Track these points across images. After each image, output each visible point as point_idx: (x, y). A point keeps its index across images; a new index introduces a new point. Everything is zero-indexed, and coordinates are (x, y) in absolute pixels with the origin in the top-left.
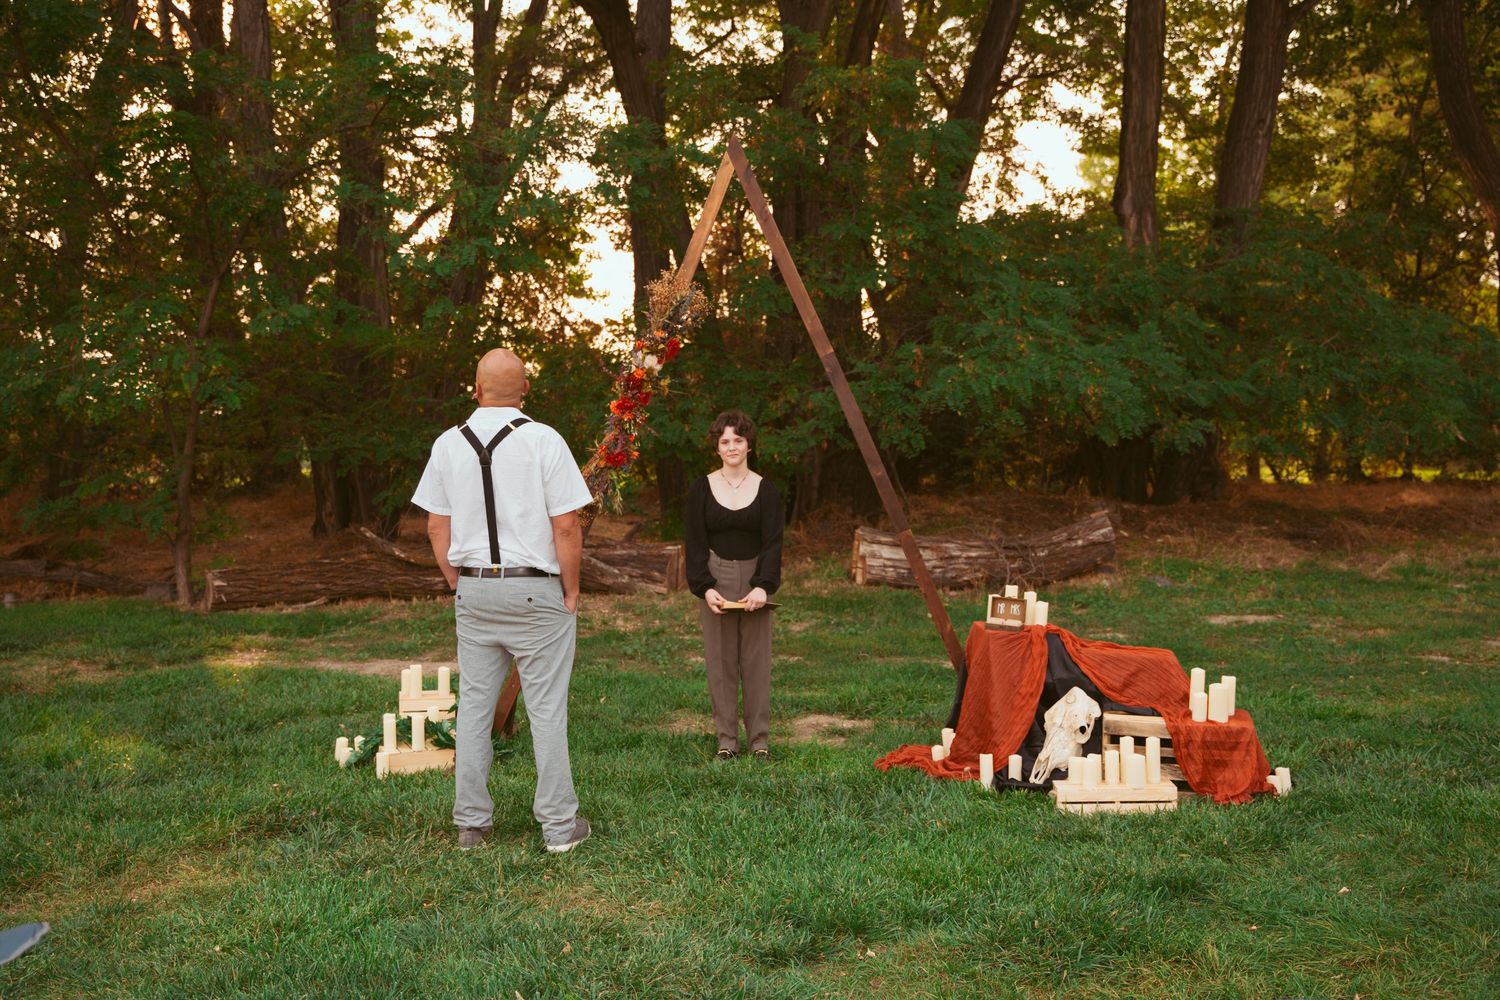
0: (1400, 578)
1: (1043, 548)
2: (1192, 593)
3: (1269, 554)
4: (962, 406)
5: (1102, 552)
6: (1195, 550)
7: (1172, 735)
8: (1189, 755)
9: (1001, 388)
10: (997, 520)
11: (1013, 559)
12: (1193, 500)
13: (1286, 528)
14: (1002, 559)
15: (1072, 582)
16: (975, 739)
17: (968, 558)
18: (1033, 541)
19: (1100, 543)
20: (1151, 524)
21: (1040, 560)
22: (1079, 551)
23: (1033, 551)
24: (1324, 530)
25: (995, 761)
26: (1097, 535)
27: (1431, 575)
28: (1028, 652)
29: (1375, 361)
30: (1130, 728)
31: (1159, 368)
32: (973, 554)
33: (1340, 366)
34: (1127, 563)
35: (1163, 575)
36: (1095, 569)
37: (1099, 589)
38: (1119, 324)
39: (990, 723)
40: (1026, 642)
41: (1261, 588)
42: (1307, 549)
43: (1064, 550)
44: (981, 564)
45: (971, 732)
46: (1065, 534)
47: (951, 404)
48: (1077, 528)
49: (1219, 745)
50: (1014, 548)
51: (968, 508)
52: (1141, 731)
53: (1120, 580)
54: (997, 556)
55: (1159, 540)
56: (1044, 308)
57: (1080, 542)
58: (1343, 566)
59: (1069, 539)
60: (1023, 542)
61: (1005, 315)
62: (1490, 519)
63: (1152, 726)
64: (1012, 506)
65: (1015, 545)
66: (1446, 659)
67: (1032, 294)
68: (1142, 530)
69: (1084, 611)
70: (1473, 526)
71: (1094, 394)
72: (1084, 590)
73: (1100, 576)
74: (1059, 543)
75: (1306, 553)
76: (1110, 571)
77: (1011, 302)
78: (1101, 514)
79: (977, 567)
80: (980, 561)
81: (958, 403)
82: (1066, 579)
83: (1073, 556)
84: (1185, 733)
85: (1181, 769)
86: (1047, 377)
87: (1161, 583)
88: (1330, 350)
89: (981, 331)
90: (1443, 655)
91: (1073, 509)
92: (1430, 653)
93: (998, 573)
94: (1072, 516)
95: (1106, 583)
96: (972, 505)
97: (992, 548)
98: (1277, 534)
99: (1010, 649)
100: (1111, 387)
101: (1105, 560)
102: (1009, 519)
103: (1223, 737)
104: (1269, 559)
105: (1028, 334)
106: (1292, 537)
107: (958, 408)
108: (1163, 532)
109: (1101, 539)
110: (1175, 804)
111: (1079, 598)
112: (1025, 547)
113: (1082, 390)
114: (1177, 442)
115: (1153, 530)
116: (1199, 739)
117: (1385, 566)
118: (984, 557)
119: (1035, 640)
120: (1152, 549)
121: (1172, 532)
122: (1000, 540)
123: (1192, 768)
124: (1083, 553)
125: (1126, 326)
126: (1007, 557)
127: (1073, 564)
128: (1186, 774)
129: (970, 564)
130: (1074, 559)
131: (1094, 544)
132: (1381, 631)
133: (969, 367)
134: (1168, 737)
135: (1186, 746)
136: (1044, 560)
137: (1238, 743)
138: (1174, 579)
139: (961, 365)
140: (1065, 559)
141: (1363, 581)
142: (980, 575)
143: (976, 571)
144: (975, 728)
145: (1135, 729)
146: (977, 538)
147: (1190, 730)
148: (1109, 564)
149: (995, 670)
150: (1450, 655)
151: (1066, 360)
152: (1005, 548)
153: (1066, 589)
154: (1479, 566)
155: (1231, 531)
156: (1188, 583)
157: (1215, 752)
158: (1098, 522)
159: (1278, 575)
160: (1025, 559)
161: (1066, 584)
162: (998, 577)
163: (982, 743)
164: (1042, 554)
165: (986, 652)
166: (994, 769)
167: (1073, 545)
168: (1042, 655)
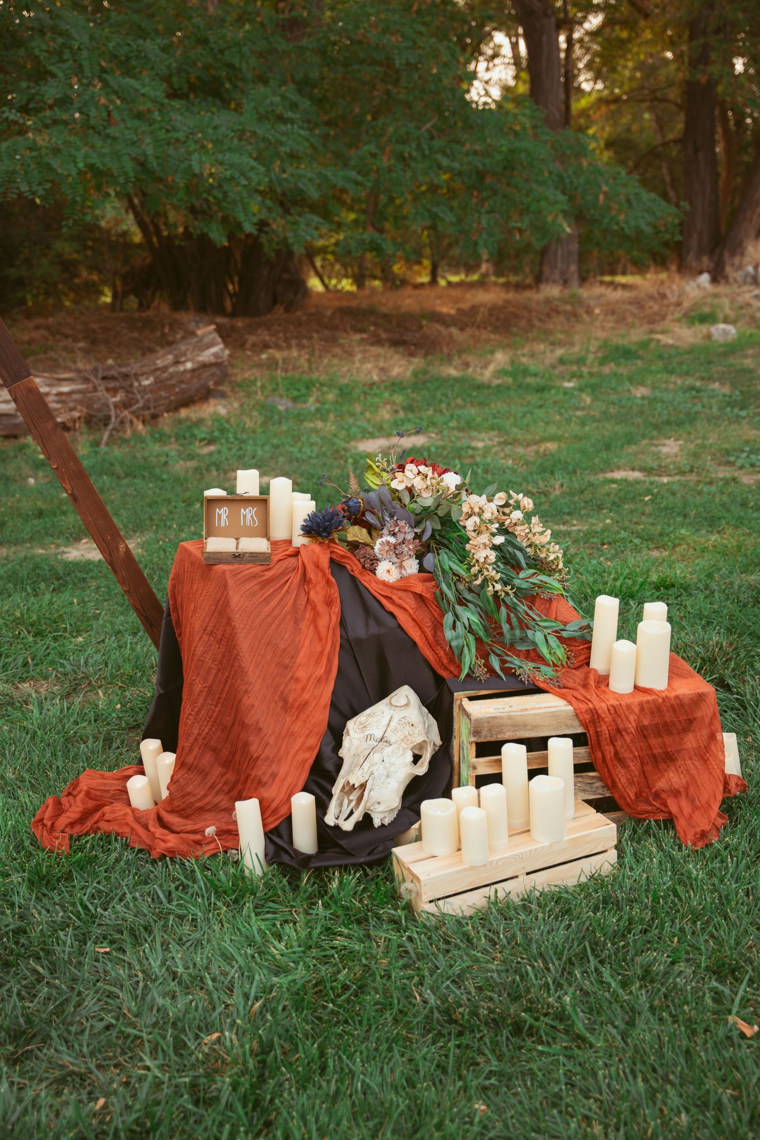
0: (510, 380)
1: (147, 374)
2: (321, 415)
3: (381, 364)
4: (41, 192)
5: (214, 374)
6: (306, 366)
7: (584, 724)
8: (616, 753)
9: (91, 167)
10: (81, 344)
11: (113, 391)
12: (287, 310)
13: (384, 335)
14: (101, 393)
15: (184, 413)
16: (217, 770)
17: (59, 394)
18: (134, 367)
19: (211, 365)
20: (251, 339)
21: (144, 390)
22: (188, 376)
23: (137, 380)
24: (417, 335)
25: (264, 809)
26: (207, 356)
27: (536, 375)
28: (303, 600)
29: (477, 147)
30: (516, 726)
31: (282, 144)
32: (65, 389)
33: (444, 153)
34: (239, 385)
35: (281, 396)
36: (206, 395)
37: (216, 418)
38: (210, 99)
39: (246, 744)
40: (296, 578)
41: (386, 403)
42: (412, 355)
43: (172, 376)
44: (76, 401)
45: (208, 757)
46: (170, 357)
47: (24, 188)
48: (183, 348)
49: (664, 729)
50: (113, 378)
51: (46, 333)
52: (535, 727)
53: (236, 405)
54: (95, 389)
55: (264, 356)
56: (126, 65)
57: (189, 365)
58: (453, 372)
59: (177, 363)
60: (124, 370)
61: (79, 70)
62: (548, 315)
63: (554, 715)
64: (95, 326)
65: (113, 373)
66: (637, 475)
67: (111, 45)
68: (243, 345)
69: (212, 448)
70: (537, 323)
71: (211, 175)
72: (200, 422)
73: (212, 401)
74: (165, 368)
75: (416, 360)
76: (223, 395)
77: (85, 53)
78: (206, 331)
79: (71, 405)
80: (75, 396)
81: (35, 188)
82: (177, 409)
83: (182, 382)
84: (608, 719)
85: (601, 779)
86: (150, 151)
87: (282, 406)
88: (432, 138)
89: (50, 91)
90: (633, 469)
91: (163, 326)
92: (619, 468)
93: (99, 410)
94: (164, 335)
95: (222, 411)
96: (48, 328)
97: (86, 380)
98: (377, 341)
99: (267, 600)
100: (232, 166)
101: (217, 383)
102: (94, 342)
103: (669, 717)
104: (382, 369)
105: (114, 97)
106: (396, 343)
107: (34, 193)
108: (266, 346)
109: (213, 360)
110: (612, 855)
111: (201, 432)
112: (126, 376)
113: (196, 168)
114: (291, 241)
115: (254, 345)
116: (632, 726)
117: (492, 367)
118: (79, 392)
119: (312, 574)
120: (259, 365)
121: (278, 347)
122: (96, 370)
123: (621, 776)
124: (192, 378)
125: (218, 102)
126: (108, 390)
127: (183, 392)
128: (611, 784)
129: (63, 402)
130: (184, 386)
131: (205, 366)
132: (552, 446)
133: (42, 140)
134: (580, 730)
135: (612, 741)
136: (152, 389)
137: (690, 721)
138: (295, 400)
139: (30, 135)
140: (174, 386)
141: (479, 387)
142: (76, 414)
143: (71, 410)
144: (215, 750)
145: (525, 726)
146: (67, 369)
147: (615, 711)
148: (220, 388)
149: (244, 644)
150: (642, 470)
151: (168, 131)
152: (104, 378)
153: (180, 422)
154: (571, 363)
155: (334, 341)
156: (311, 404)
157: (654, 742)
158: (206, 340)
159: (396, 386)
160: (129, 390)
161: (176, 415)
162: (100, 415)
163: (231, 777)
164: (146, 383)
165: (222, 610)
166: (265, 825)
167: (181, 368)
168: (329, 603)
